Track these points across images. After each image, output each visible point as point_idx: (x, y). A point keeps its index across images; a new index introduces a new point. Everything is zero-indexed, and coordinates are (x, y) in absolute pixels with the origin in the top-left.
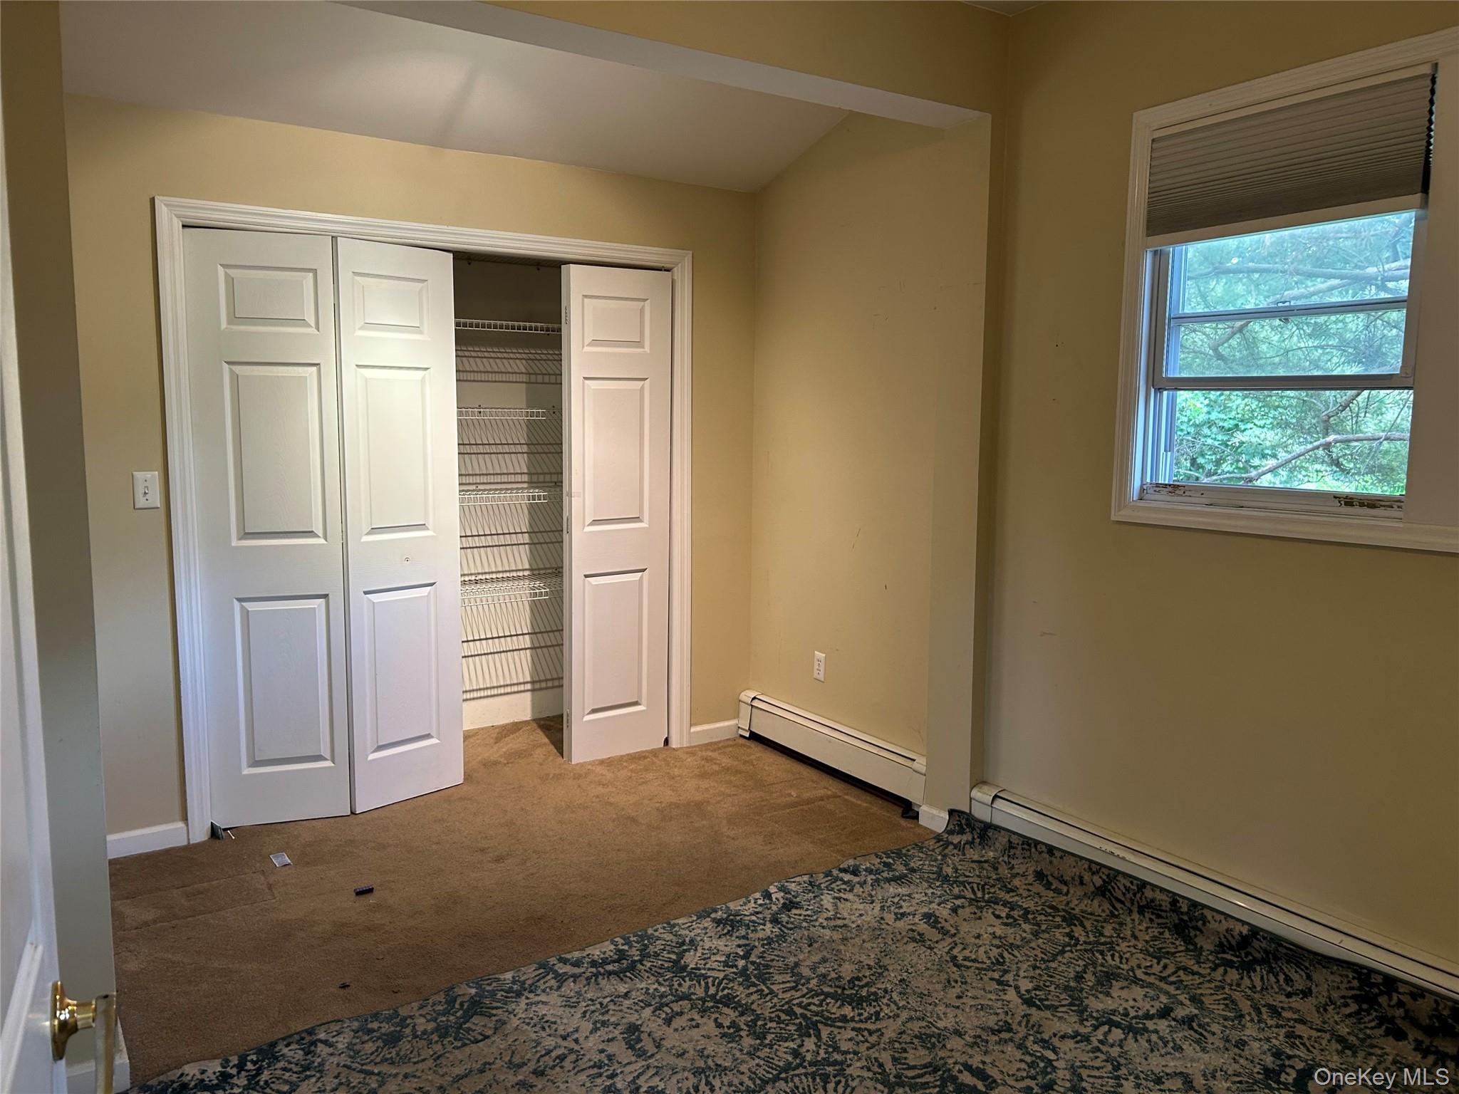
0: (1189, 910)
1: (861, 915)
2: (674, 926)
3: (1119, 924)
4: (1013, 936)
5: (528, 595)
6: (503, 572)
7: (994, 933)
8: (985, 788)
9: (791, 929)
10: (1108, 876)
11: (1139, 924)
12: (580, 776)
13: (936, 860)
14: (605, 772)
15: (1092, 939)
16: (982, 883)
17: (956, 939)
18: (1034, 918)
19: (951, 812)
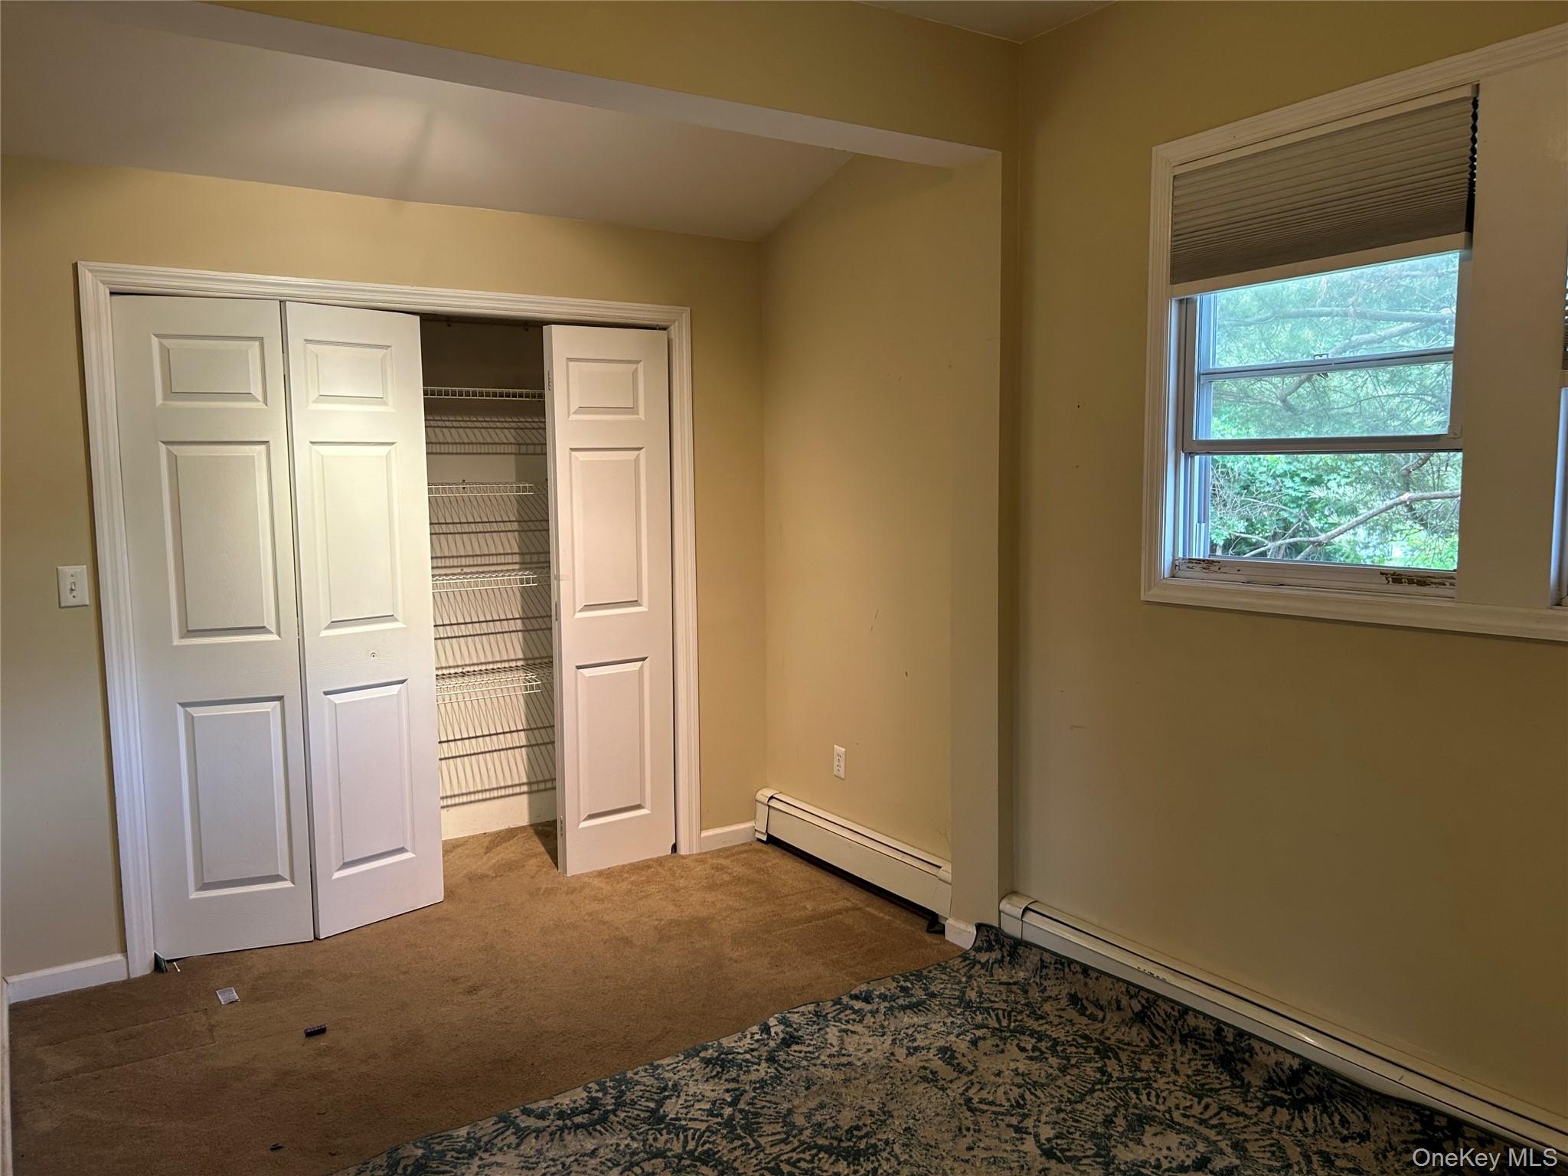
0: (1234, 1039)
1: (869, 1050)
2: (657, 1067)
3: (1158, 1056)
4: (1037, 1072)
5: (523, 688)
6: (493, 663)
7: (1016, 1069)
8: (1015, 899)
9: (787, 1069)
10: (1147, 1000)
11: (1181, 1056)
12: (575, 890)
13: (960, 982)
14: (603, 885)
15: (1127, 1074)
16: (1009, 1009)
17: (972, 1077)
18: (1063, 1051)
19: (979, 927)
